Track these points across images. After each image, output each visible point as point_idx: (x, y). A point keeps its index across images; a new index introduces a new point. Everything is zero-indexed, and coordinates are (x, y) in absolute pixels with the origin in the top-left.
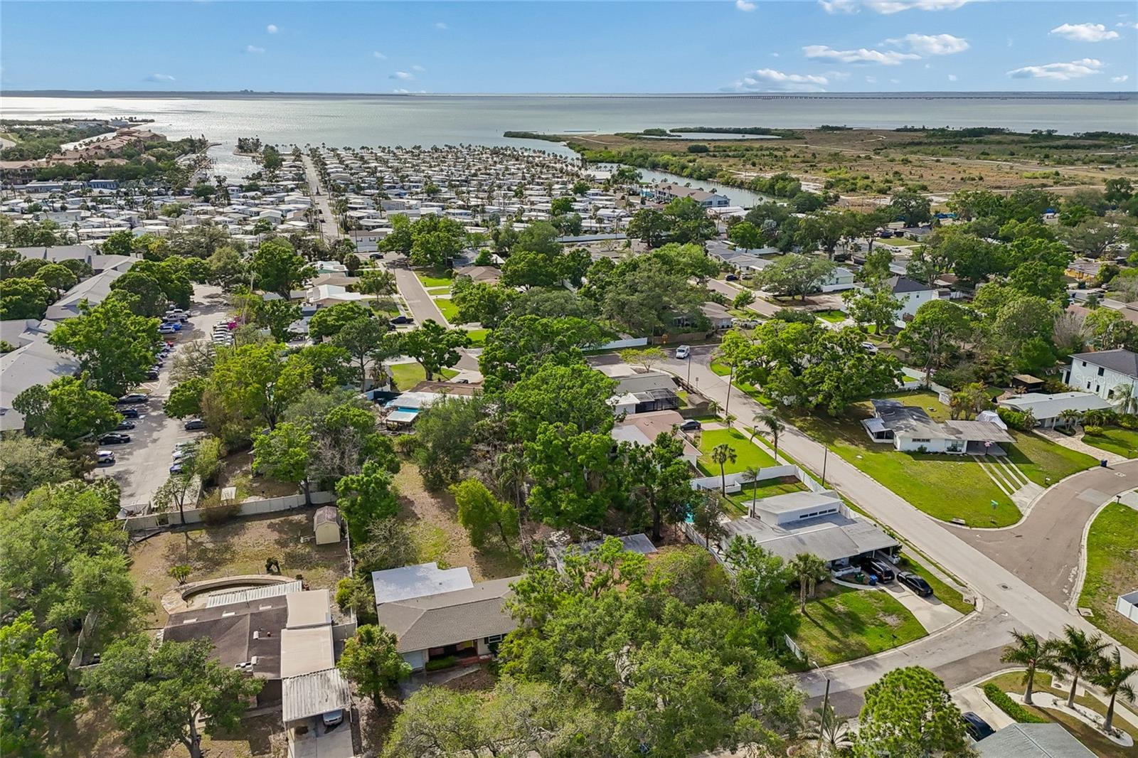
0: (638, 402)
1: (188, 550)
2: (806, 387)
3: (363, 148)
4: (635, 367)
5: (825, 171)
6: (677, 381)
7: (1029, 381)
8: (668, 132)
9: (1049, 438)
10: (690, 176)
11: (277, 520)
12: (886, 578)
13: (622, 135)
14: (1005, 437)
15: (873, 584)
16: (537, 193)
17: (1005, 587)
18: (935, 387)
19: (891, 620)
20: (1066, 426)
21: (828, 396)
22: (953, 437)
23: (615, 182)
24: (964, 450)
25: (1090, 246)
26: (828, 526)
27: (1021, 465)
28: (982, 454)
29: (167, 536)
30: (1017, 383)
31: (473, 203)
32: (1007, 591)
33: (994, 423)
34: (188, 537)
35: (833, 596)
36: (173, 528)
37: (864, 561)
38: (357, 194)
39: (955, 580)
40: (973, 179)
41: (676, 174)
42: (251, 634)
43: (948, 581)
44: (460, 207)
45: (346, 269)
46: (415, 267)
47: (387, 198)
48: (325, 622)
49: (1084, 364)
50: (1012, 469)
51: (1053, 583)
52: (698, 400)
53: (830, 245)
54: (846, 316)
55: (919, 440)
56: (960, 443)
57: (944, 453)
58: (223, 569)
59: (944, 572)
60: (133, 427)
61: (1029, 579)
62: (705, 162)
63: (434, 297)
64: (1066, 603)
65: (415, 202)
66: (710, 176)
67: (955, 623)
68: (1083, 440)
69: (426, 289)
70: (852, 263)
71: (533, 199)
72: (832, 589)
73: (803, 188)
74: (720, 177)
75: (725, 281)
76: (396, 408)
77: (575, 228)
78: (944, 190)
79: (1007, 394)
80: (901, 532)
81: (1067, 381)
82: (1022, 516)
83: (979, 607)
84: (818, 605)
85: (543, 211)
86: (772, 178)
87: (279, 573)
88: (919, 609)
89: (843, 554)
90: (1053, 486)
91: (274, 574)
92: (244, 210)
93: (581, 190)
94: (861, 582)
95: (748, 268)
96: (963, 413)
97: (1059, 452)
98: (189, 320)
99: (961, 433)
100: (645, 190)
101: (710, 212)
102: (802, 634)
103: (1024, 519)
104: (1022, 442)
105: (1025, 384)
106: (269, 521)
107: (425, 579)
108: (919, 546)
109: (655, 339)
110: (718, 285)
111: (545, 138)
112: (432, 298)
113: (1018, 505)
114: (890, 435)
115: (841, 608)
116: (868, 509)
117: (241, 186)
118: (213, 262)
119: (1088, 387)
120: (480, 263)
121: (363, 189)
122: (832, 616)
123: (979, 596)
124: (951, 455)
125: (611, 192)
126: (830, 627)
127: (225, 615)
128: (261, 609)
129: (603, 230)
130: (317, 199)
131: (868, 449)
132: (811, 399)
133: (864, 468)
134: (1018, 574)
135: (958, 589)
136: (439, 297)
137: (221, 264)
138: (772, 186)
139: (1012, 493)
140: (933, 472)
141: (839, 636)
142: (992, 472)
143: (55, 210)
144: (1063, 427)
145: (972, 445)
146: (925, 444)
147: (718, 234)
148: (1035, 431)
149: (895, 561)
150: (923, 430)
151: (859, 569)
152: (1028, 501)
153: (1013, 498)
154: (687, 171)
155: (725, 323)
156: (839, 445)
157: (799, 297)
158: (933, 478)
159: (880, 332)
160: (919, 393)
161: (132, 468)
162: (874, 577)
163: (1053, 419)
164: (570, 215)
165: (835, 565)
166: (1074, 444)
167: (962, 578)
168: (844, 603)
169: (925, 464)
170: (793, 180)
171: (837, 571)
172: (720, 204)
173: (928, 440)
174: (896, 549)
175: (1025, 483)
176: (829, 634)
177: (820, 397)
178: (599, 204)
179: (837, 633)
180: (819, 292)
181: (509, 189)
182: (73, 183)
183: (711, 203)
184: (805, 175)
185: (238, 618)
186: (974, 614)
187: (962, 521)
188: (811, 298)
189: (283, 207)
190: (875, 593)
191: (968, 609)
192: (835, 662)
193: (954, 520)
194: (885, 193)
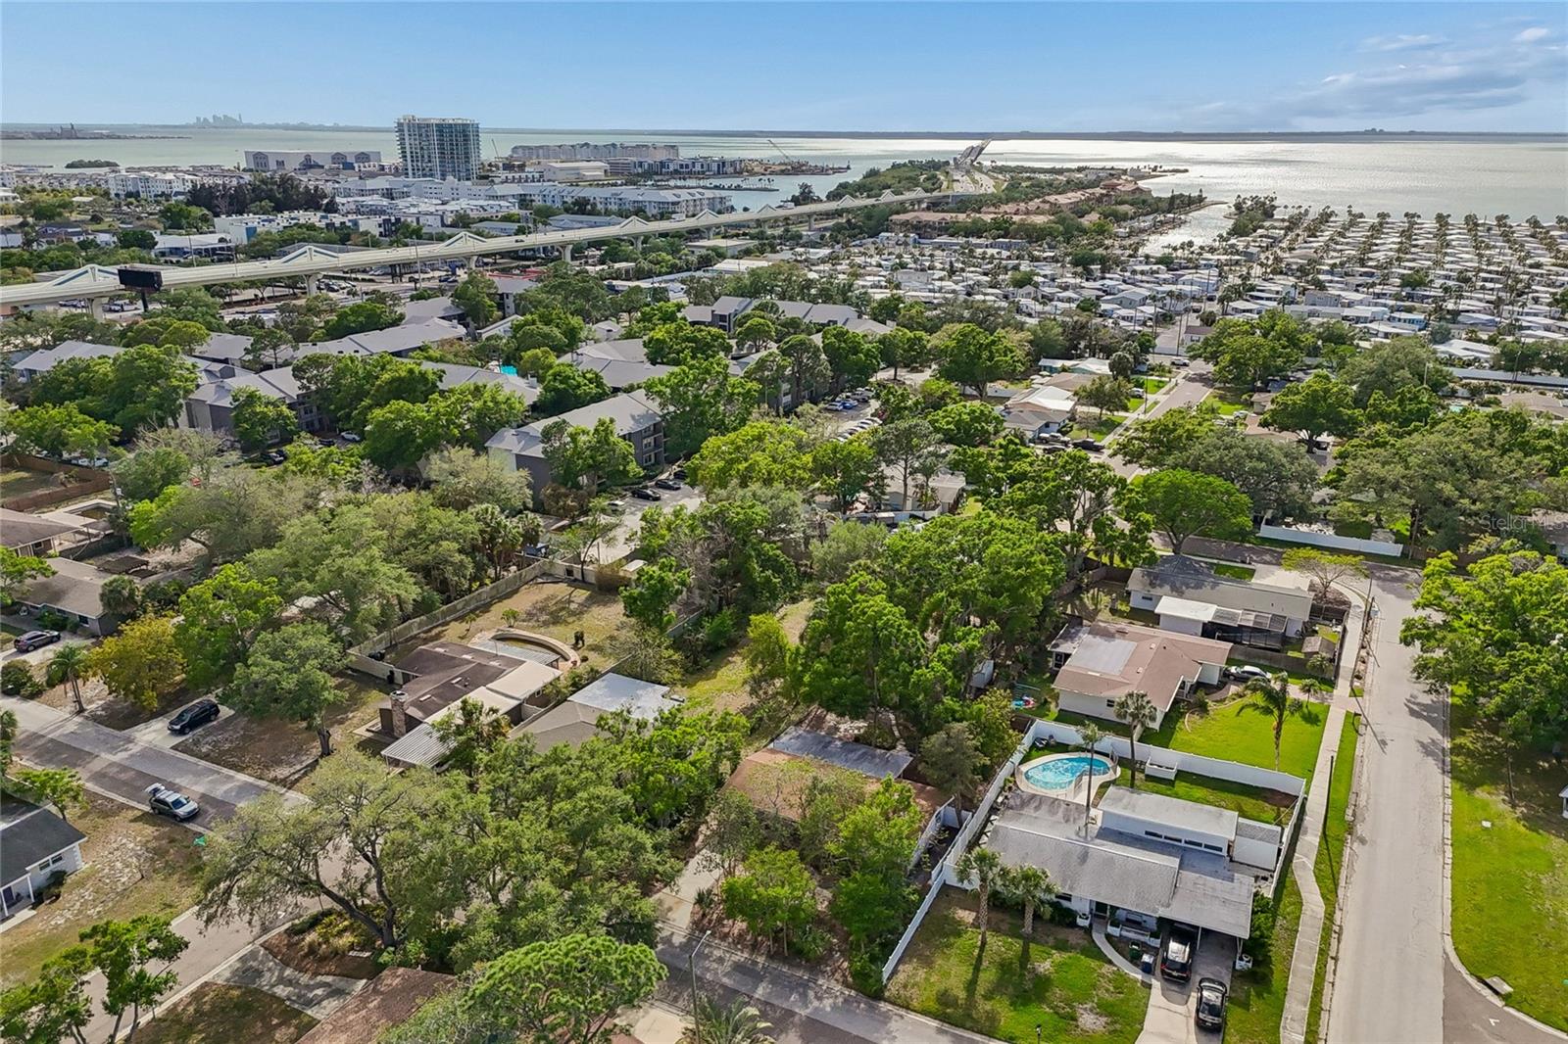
0: (1213, 620)
1: (556, 603)
4: (1309, 578)
12: (1167, 971)
15: (1147, 970)
19: (1090, 1021)
29: (559, 587)
34: (570, 592)
35: (1059, 949)
36: (571, 581)
42: (455, 678)
45: (1109, 372)
48: (518, 697)
72: (1076, 941)
84: (1018, 947)
88: (1164, 1036)
94: (1134, 958)
102: (938, 961)
109: (1416, 551)
115: (1044, 966)
122: (1015, 966)
128: (494, 664)
141: (980, 993)
149: (1240, 965)
151: (1156, 942)
156: (1482, 796)
162: (1149, 960)
168: (1058, 966)
171: (1115, 925)
176: (970, 983)
179: (984, 986)
187: (1507, 990)
190: (1133, 982)
192: (925, 1013)
193: (1491, 980)
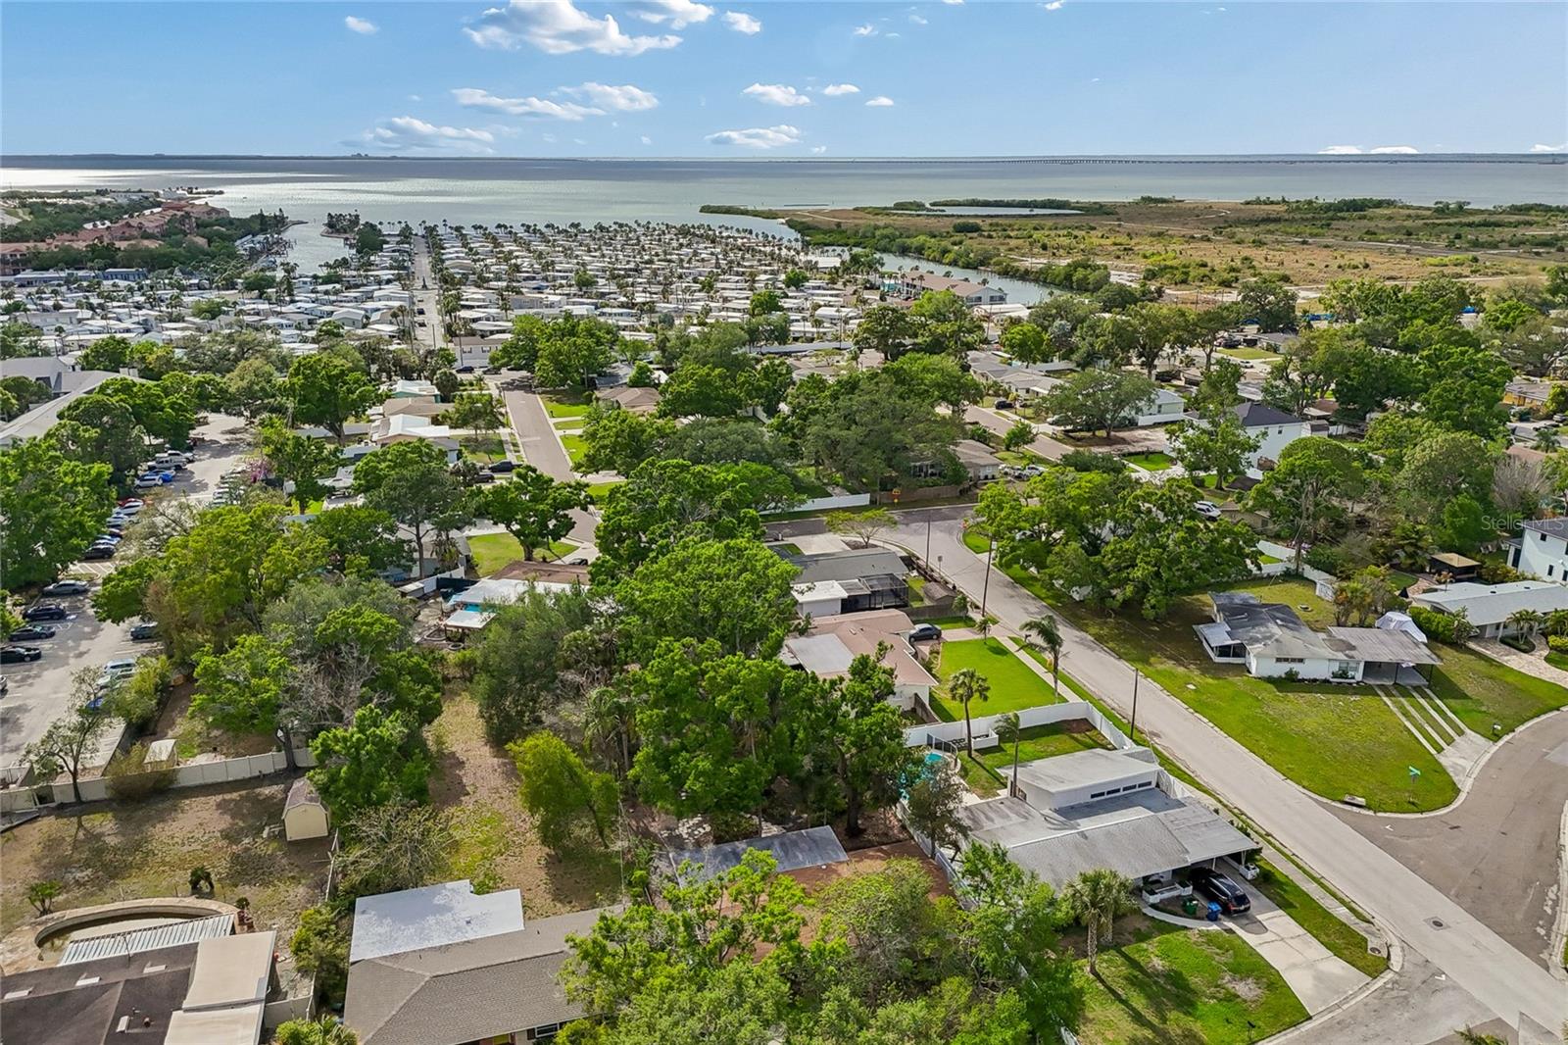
0: (845, 595)
1: (75, 848)
2: (1106, 572)
3: (499, 226)
4: (847, 539)
5: (1145, 257)
6: (910, 561)
7: (1455, 564)
8: (928, 206)
9: (1494, 656)
10: (954, 263)
11: (235, 795)
12: (1235, 907)
13: (863, 209)
14: (1424, 656)
15: (1212, 918)
16: (733, 286)
17: (1438, 924)
18: (1310, 572)
19: (1245, 989)
20: (1518, 637)
21: (1143, 588)
22: (1341, 656)
23: (846, 270)
24: (1359, 676)
25: (1531, 359)
26: (1136, 814)
27: (1452, 702)
28: (1389, 683)
29: (48, 825)
30: (1439, 567)
31: (639, 300)
32: (1441, 932)
33: (1405, 632)
34: (80, 825)
35: (1142, 941)
36: (61, 810)
37: (1198, 876)
38: (479, 287)
39: (1352, 910)
40: (1356, 267)
41: (934, 260)
42: (116, 1022)
43: (1341, 912)
44: (622, 305)
45: (437, 392)
46: (540, 390)
47: (519, 293)
48: (253, 997)
49: (1543, 538)
50: (1437, 709)
51: (1519, 917)
52: (939, 592)
53: (1149, 358)
54: (1172, 461)
55: (1286, 660)
56: (1353, 665)
57: (1326, 681)
58: (122, 885)
59: (1334, 895)
60: (52, 634)
61: (1479, 910)
62: (974, 245)
63: (561, 433)
64: (1544, 956)
65: (558, 298)
66: (982, 263)
67: (1355, 995)
68: (1547, 659)
69: (552, 421)
70: (1182, 383)
71: (727, 294)
72: (1143, 926)
73: (1113, 279)
74: (996, 264)
75: (994, 409)
76: (465, 606)
77: (781, 334)
78: (1314, 281)
79: (1423, 583)
80: (1260, 820)
81: (1516, 563)
82: (1458, 791)
83: (1396, 962)
84: (1119, 960)
85: (739, 310)
86: (1069, 265)
87: (211, 895)
88: (1294, 966)
89: (1162, 867)
90: (1506, 738)
91: (201, 895)
92: (313, 309)
93: (795, 282)
94: (1191, 913)
95: (1028, 391)
96: (1355, 616)
97: (1510, 679)
98: (189, 466)
99: (1353, 648)
100: (887, 282)
101: (978, 311)
102: (1091, 1016)
103: (1462, 797)
104: (1449, 661)
105: (1450, 568)
106: (219, 798)
107: (445, 909)
108: (1292, 847)
109: (882, 496)
110: (982, 414)
111: (756, 214)
112: (558, 433)
113: (1450, 771)
114: (1239, 651)
115: (1158, 964)
116: (1204, 778)
117: (315, 277)
118: (233, 382)
119: (1550, 573)
120: (636, 383)
121: (488, 280)
122: (1141, 978)
123: (1396, 942)
124: (1337, 685)
125: (839, 285)
126: (1139, 1002)
127: (81, 983)
128: (148, 970)
129: (822, 337)
130: (419, 295)
131: (1204, 672)
132: (1114, 592)
133: (1199, 705)
134: (1458, 898)
135: (1360, 927)
136: (568, 432)
137: (244, 384)
138: (1068, 277)
139: (1440, 750)
140: (1310, 714)
141: (1156, 1021)
142: (1406, 714)
143: (45, 310)
144: (1516, 639)
145: (1371, 668)
146: (1296, 667)
147: (986, 341)
148: (1472, 645)
149: (1251, 874)
150: (1294, 641)
151: (1189, 891)
152: (1468, 764)
153: (1442, 759)
154: (950, 257)
155: (989, 472)
156: (1160, 667)
157: (1102, 433)
158: (1311, 723)
159: (1224, 485)
160: (1285, 581)
161: (31, 703)
162: (1215, 907)
163: (1498, 626)
164: (776, 316)
165: (1150, 884)
166: (1533, 665)
167: (1365, 906)
168: (1164, 956)
169: (1296, 701)
170: (1098, 267)
171: (1152, 893)
172: (993, 300)
173: (1301, 660)
174: (1252, 855)
175: (1461, 733)
176: (1138, 1018)
177: (1129, 589)
178: (820, 300)
179: (1150, 1016)
180: (1132, 424)
181: (695, 281)
182: (81, 273)
183: (980, 299)
184: (1116, 262)
185: (102, 989)
186: (1388, 976)
187: (1361, 801)
188: (1121, 434)
189: (370, 305)
190: (1217, 934)
191: (1374, 965)
193: (1347, 798)
194: (1230, 287)
